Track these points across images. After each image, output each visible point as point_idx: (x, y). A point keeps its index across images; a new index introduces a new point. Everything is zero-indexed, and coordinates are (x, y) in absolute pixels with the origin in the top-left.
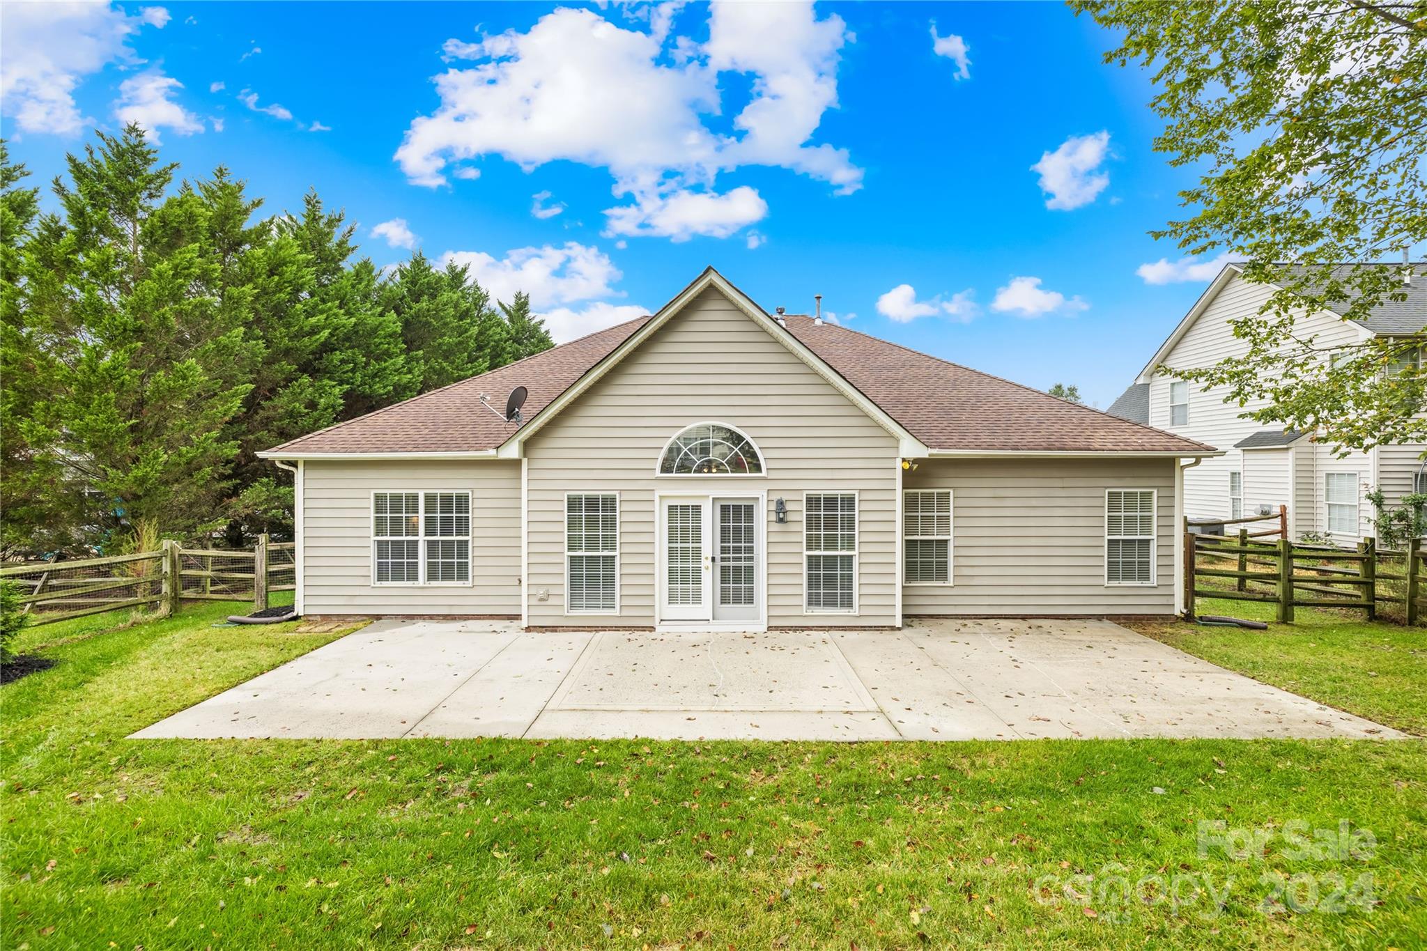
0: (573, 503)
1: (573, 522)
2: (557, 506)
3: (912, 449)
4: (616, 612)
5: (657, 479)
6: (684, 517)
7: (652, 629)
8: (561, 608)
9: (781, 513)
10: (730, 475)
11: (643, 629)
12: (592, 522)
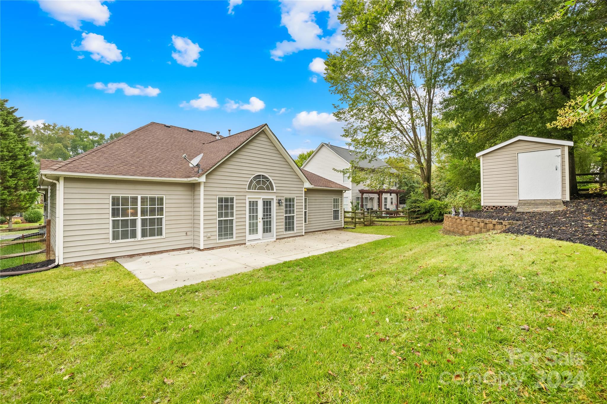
0: (221, 200)
1: (220, 207)
2: (214, 201)
3: (307, 185)
4: (234, 239)
5: (247, 192)
6: (253, 205)
7: (245, 244)
8: (216, 240)
9: (279, 203)
10: (266, 191)
11: (242, 244)
12: (226, 206)
